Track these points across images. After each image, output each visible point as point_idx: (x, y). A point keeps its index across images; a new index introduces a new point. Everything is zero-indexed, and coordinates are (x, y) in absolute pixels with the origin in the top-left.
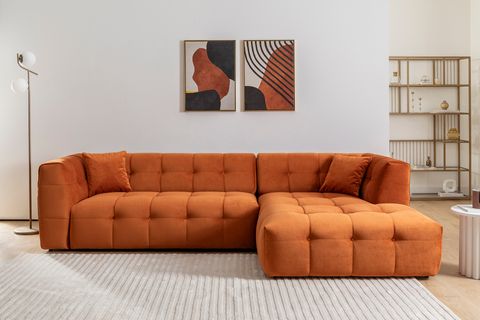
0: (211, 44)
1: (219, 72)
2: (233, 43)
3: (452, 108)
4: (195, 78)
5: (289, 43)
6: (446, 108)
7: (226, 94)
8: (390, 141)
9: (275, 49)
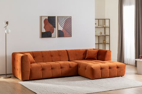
0: (49, 17)
1: (51, 26)
2: (55, 17)
3: (103, 34)
4: (45, 28)
5: (70, 17)
6: (101, 34)
7: (53, 32)
8: (96, 44)
9: (66, 19)
